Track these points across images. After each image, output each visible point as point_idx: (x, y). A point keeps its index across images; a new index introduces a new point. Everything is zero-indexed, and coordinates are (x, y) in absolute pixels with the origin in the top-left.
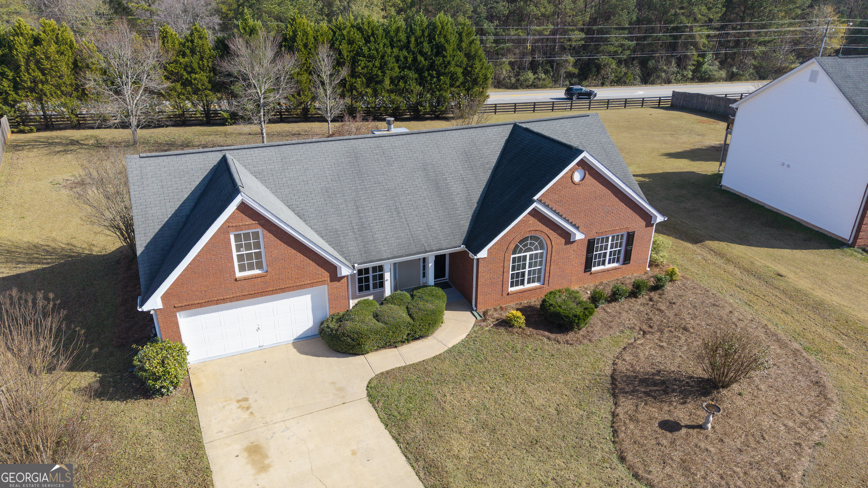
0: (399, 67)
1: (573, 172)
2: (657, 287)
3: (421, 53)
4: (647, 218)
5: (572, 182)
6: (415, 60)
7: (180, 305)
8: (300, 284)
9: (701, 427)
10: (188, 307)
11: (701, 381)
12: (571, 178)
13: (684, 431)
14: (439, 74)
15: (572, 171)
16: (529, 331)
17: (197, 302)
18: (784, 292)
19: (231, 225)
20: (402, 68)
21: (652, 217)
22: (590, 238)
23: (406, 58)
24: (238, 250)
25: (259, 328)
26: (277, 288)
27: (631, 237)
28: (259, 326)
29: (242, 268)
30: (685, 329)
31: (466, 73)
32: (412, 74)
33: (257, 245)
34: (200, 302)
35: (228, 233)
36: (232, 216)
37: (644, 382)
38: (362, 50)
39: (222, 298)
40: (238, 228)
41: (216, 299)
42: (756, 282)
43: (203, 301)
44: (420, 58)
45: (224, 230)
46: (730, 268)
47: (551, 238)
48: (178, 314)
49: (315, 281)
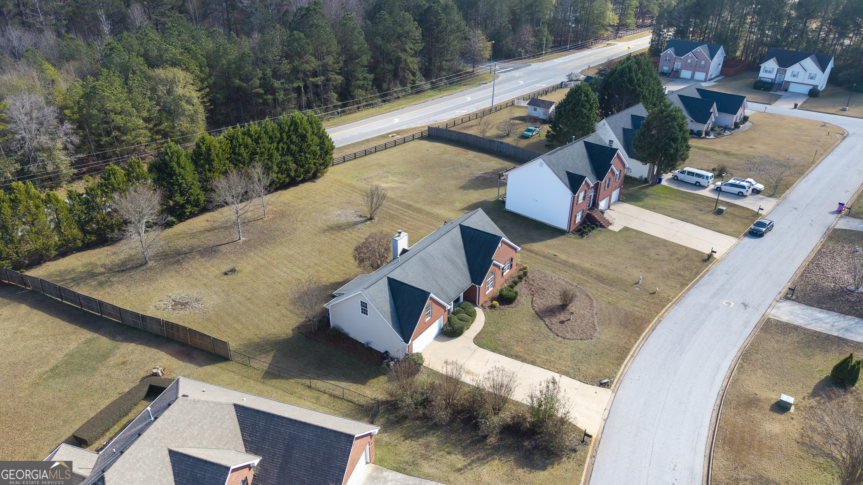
0: (280, 155)
2: (525, 274)
3: (292, 142)
4: (515, 249)
6: (289, 148)
9: (569, 320)
11: (561, 306)
13: (566, 322)
14: (305, 153)
16: (502, 307)
18: (560, 263)
20: (282, 155)
21: (517, 249)
23: (283, 148)
27: (512, 259)
30: (544, 289)
31: (321, 149)
32: (289, 158)
37: (545, 312)
38: (255, 150)
42: (550, 261)
44: (292, 146)
46: (538, 257)
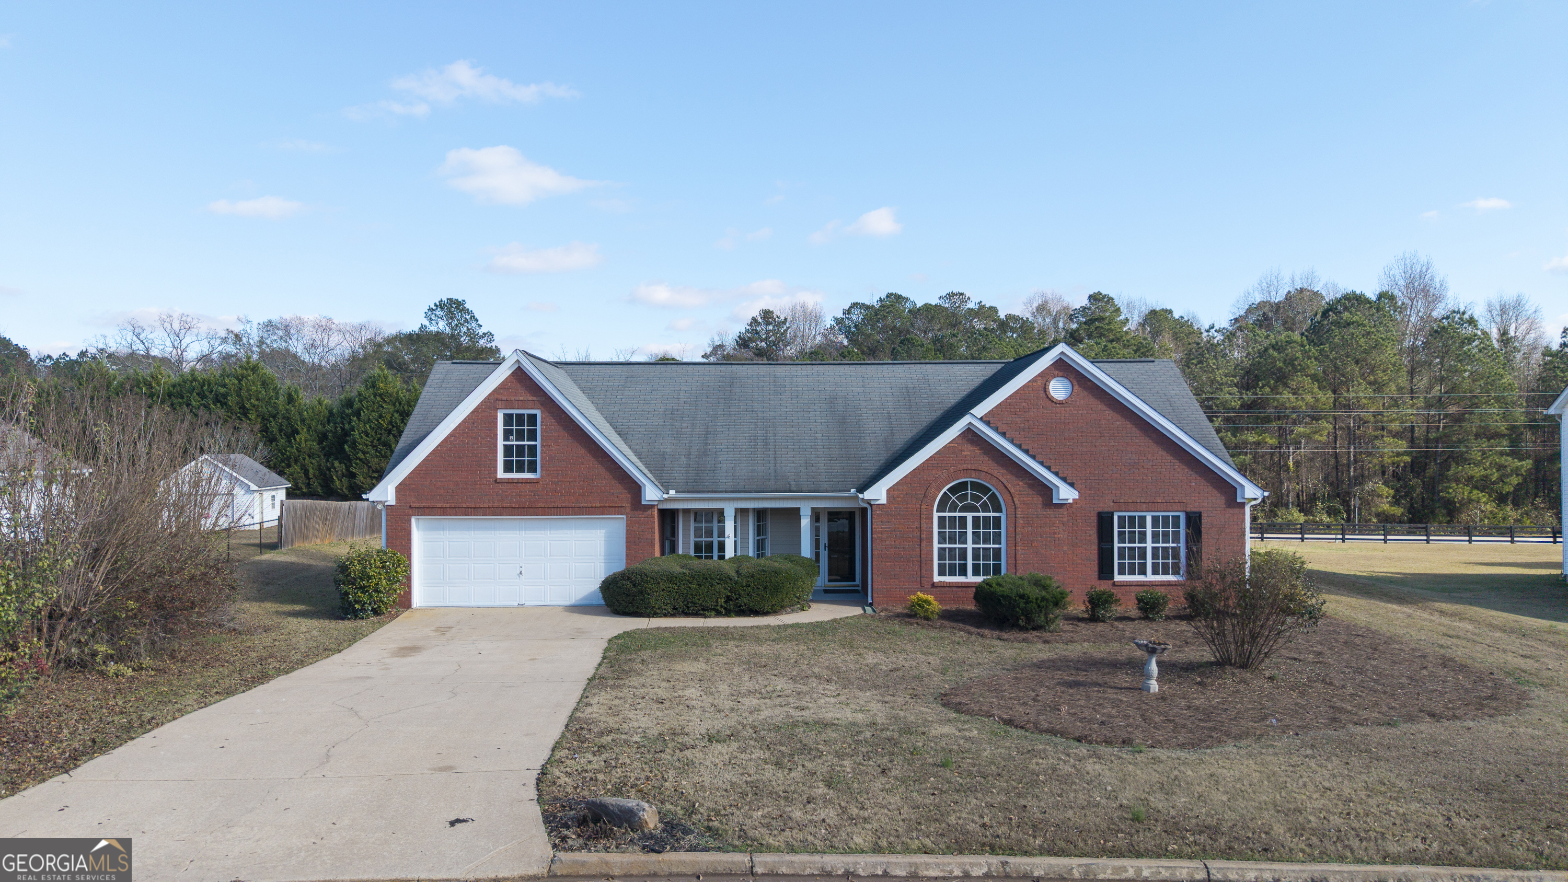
1: (1048, 381)
4: (1229, 491)
5: (1048, 397)
7: (417, 505)
8: (586, 505)
10: (427, 511)
12: (1045, 391)
15: (1045, 376)
17: (439, 505)
19: (500, 397)
21: (1236, 489)
22: (1100, 510)
24: (506, 438)
25: (521, 573)
26: (551, 506)
27: (1194, 521)
28: (523, 569)
29: (508, 468)
33: (532, 435)
34: (444, 506)
35: (496, 409)
36: (503, 385)
39: (473, 506)
40: (509, 404)
41: (465, 505)
43: (448, 506)
45: (490, 404)
47: (1012, 491)
48: (413, 520)
49: (607, 505)
